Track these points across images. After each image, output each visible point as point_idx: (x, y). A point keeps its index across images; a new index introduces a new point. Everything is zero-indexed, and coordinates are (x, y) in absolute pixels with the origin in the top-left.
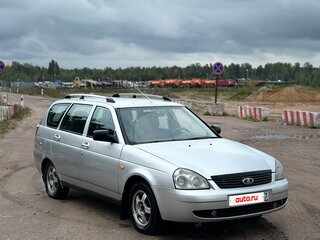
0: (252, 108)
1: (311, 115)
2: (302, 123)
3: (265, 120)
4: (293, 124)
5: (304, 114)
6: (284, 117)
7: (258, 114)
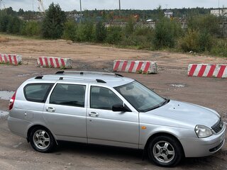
0: (7, 55)
1: (62, 61)
2: (56, 66)
3: (20, 63)
4: (47, 66)
5: (57, 60)
6: (39, 62)
7: (13, 60)
